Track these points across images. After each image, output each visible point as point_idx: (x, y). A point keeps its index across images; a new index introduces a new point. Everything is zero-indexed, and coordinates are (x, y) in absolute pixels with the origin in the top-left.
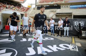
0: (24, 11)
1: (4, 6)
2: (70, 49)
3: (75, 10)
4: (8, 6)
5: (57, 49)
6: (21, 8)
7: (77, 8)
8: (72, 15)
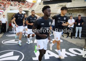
0: (28, 7)
1: (8, 3)
2: (82, 56)
4: (12, 3)
5: (66, 54)
6: (26, 4)
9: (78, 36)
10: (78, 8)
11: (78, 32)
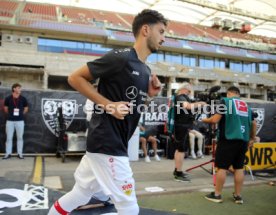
8: (42, 75)
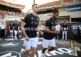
0: (23, 16)
1: (7, 13)
2: (69, 54)
3: (73, 13)
4: (10, 13)
5: (56, 53)
6: (21, 14)
7: (75, 10)
9: (65, 38)
10: (64, 17)
11: (65, 35)
